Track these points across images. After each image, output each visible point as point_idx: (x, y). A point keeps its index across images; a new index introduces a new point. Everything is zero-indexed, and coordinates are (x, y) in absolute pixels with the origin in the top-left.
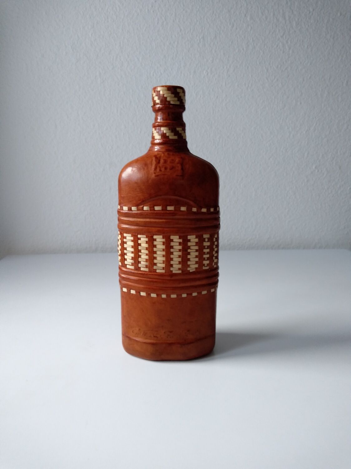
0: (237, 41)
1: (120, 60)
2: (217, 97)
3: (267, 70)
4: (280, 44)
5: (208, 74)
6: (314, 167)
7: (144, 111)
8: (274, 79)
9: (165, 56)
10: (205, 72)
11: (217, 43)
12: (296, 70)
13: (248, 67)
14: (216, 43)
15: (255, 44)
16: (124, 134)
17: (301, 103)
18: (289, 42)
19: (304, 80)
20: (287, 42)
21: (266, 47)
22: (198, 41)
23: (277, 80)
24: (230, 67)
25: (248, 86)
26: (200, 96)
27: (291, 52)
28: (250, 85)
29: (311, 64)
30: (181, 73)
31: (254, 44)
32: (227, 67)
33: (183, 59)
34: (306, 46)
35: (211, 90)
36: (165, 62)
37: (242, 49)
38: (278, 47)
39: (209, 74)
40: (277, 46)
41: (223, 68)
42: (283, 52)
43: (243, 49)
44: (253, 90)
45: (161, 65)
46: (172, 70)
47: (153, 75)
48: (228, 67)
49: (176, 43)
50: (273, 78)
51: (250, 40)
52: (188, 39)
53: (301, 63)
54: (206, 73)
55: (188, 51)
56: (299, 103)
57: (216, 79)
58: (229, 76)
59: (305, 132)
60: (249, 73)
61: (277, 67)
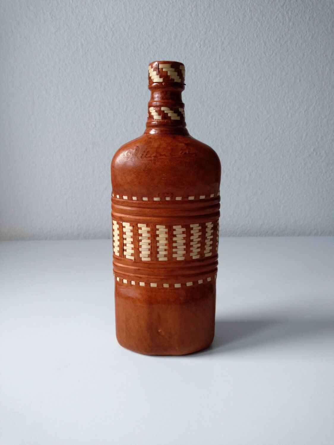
0: (233, 11)
1: (104, 30)
2: (210, 72)
3: (265, 44)
4: (280, 15)
5: (200, 47)
6: (312, 150)
7: (130, 87)
8: (272, 54)
9: (154, 26)
10: (197, 44)
11: (211, 13)
12: (296, 44)
13: (244, 40)
14: (210, 13)
15: (252, 15)
16: (108, 111)
17: (300, 81)
18: (290, 13)
19: (304, 55)
20: (287, 13)
21: (264, 18)
22: (191, 10)
23: (276, 54)
24: (225, 39)
25: (244, 60)
26: (192, 71)
27: (291, 24)
28: (246, 60)
29: (312, 38)
30: (171, 44)
31: (251, 14)
32: (221, 40)
33: (173, 29)
34: (308, 18)
35: (204, 65)
36: (154, 33)
37: (238, 19)
38: (277, 19)
39: (202, 47)
40: (277, 17)
41: (218, 40)
42: (283, 24)
43: (239, 20)
44: (249, 65)
45: (149, 36)
46: (161, 41)
47: (141, 47)
48: (223, 39)
49: (166, 12)
50: (271, 52)
51: (248, 9)
52: (179, 7)
53: (301, 37)
54: (198, 45)
55: (180, 21)
56: (298, 81)
57: (209, 52)
58: (224, 49)
59: (303, 112)
60: (245, 46)
61: (276, 41)
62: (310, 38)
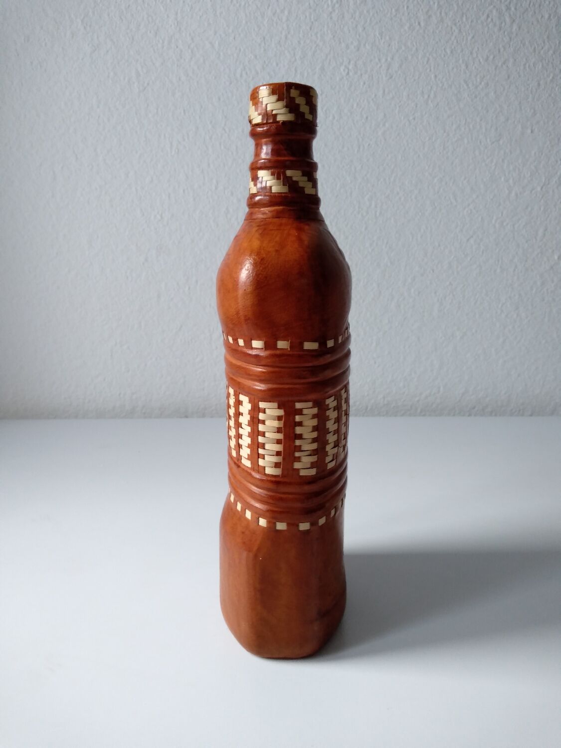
0: (408, 7)
1: (177, 47)
2: (367, 118)
3: (467, 66)
4: (494, 11)
5: (348, 73)
6: (556, 257)
7: (222, 147)
8: (481, 83)
9: (264, 38)
10: (342, 68)
11: (368, 12)
12: (525, 65)
13: (428, 59)
14: (365, 12)
15: (443, 14)
16: (184, 191)
17: (532, 132)
18: (513, 9)
19: (539, 85)
20: (508, 8)
21: (464, 19)
22: (330, 9)
23: (487, 84)
24: (392, 59)
25: (429, 96)
26: (334, 118)
27: (515, 27)
28: (432, 95)
29: (554, 53)
30: (296, 71)
31: (441, 13)
32: (386, 60)
33: (299, 42)
34: (547, 16)
35: (355, 105)
36: (265, 50)
37: (417, 24)
38: (489, 20)
39: (351, 74)
40: (488, 16)
41: (379, 60)
42: (500, 29)
43: (419, 24)
44: (438, 104)
45: (256, 57)
46: (277, 65)
47: (241, 76)
48: (389, 59)
49: (286, 12)
50: (478, 80)
51: (434, 3)
52: (309, 4)
53: (535, 50)
54: (344, 70)
55: (311, 29)
56: (529, 131)
57: (364, 83)
58: (391, 77)
59: (539, 189)
60: (430, 70)
61: (487, 59)
62: (551, 52)
